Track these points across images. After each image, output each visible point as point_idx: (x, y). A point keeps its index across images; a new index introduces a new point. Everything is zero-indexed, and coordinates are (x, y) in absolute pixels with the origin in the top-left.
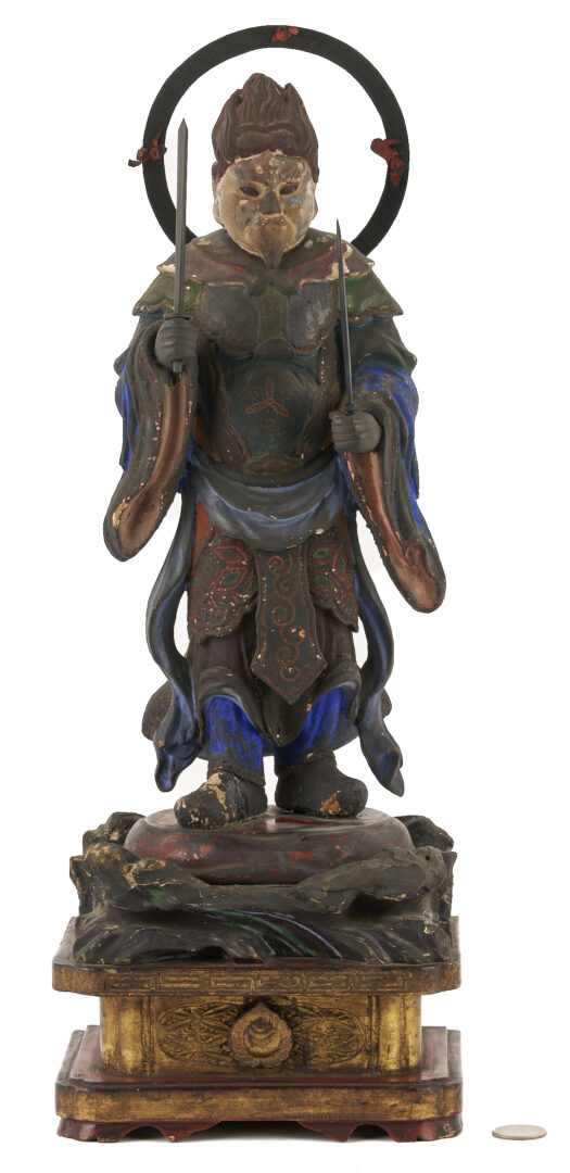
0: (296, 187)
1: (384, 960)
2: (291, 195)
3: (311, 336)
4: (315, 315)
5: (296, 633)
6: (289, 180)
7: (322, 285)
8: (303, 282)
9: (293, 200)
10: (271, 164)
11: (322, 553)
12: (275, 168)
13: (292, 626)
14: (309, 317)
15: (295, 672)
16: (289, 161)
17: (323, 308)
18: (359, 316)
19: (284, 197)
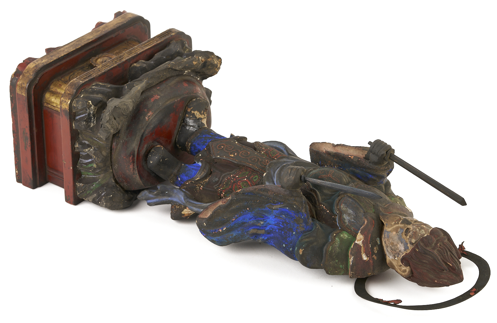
0: (405, 235)
1: (93, 86)
2: (404, 232)
3: (342, 206)
4: (349, 215)
5: (234, 154)
6: (411, 232)
7: (359, 229)
8: (366, 222)
9: (402, 231)
10: (423, 230)
11: (256, 178)
12: (420, 230)
13: (238, 154)
14: (350, 211)
15: (220, 147)
16: (419, 237)
17: (349, 221)
18: (335, 236)
19: (406, 229)
